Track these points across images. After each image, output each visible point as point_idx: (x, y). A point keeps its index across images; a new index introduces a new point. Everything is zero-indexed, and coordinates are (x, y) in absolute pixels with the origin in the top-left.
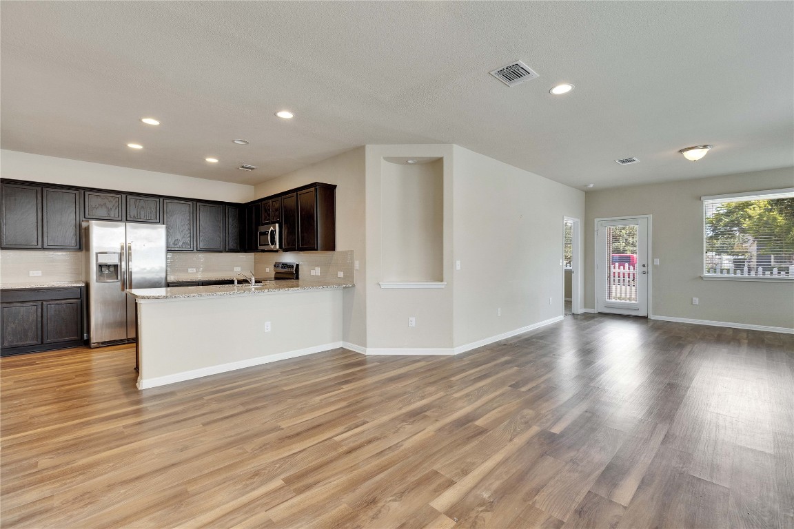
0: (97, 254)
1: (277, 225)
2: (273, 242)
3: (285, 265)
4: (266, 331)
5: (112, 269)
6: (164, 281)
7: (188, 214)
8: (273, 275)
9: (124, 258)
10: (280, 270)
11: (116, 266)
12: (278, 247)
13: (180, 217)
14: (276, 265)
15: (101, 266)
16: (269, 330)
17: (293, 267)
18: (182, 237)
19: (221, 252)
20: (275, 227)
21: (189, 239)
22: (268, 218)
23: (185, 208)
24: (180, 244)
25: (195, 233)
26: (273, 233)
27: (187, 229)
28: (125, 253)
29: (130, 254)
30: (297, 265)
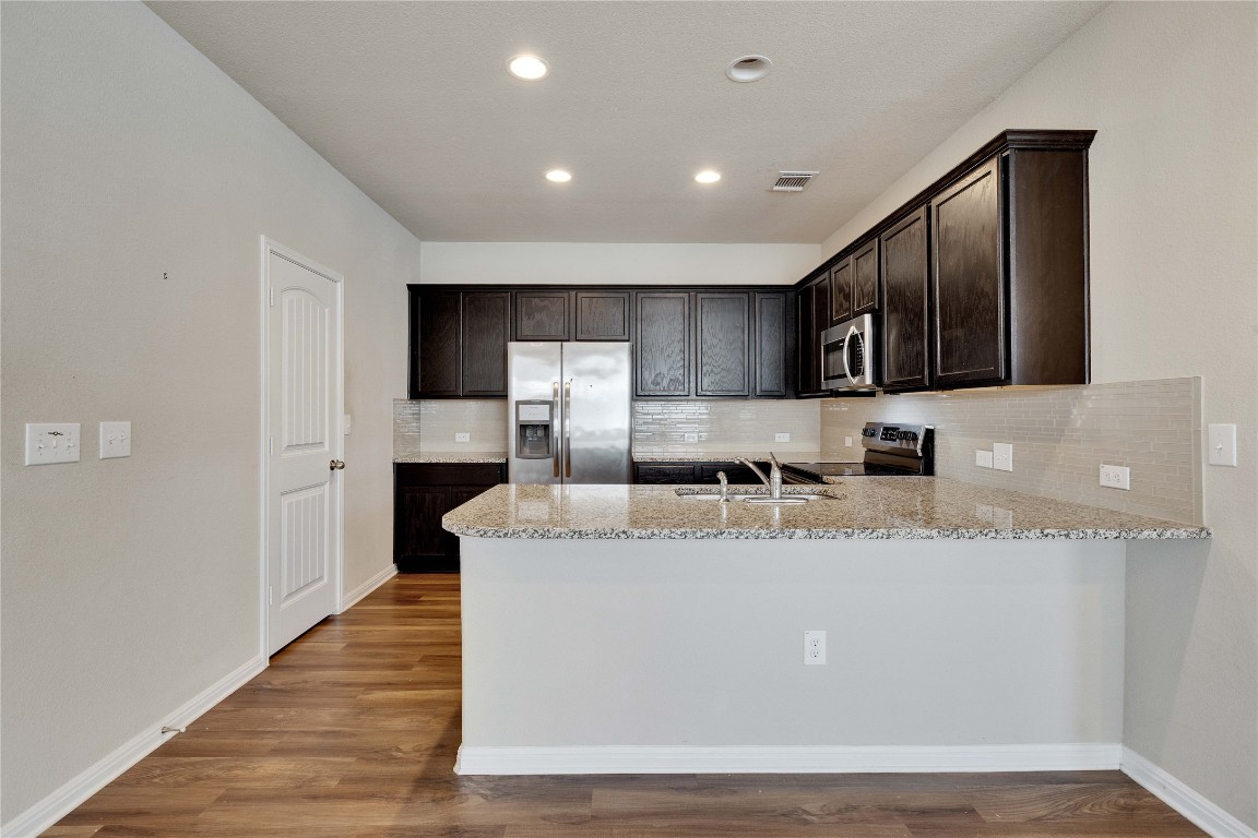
0: (518, 403)
1: (867, 318)
2: (856, 369)
3: (891, 432)
4: (809, 660)
5: (540, 433)
6: (625, 462)
7: (681, 320)
8: (859, 456)
9: (558, 412)
10: (879, 443)
11: (546, 427)
12: (868, 380)
13: (664, 325)
14: (869, 432)
15: (523, 427)
16: (822, 660)
17: (915, 437)
18: (666, 367)
19: (745, 397)
20: (861, 326)
21: (682, 371)
22: (846, 305)
23: (673, 307)
24: (665, 383)
25: (693, 358)
26: (855, 341)
27: (677, 350)
28: (559, 402)
29: (568, 404)
30: (930, 434)
